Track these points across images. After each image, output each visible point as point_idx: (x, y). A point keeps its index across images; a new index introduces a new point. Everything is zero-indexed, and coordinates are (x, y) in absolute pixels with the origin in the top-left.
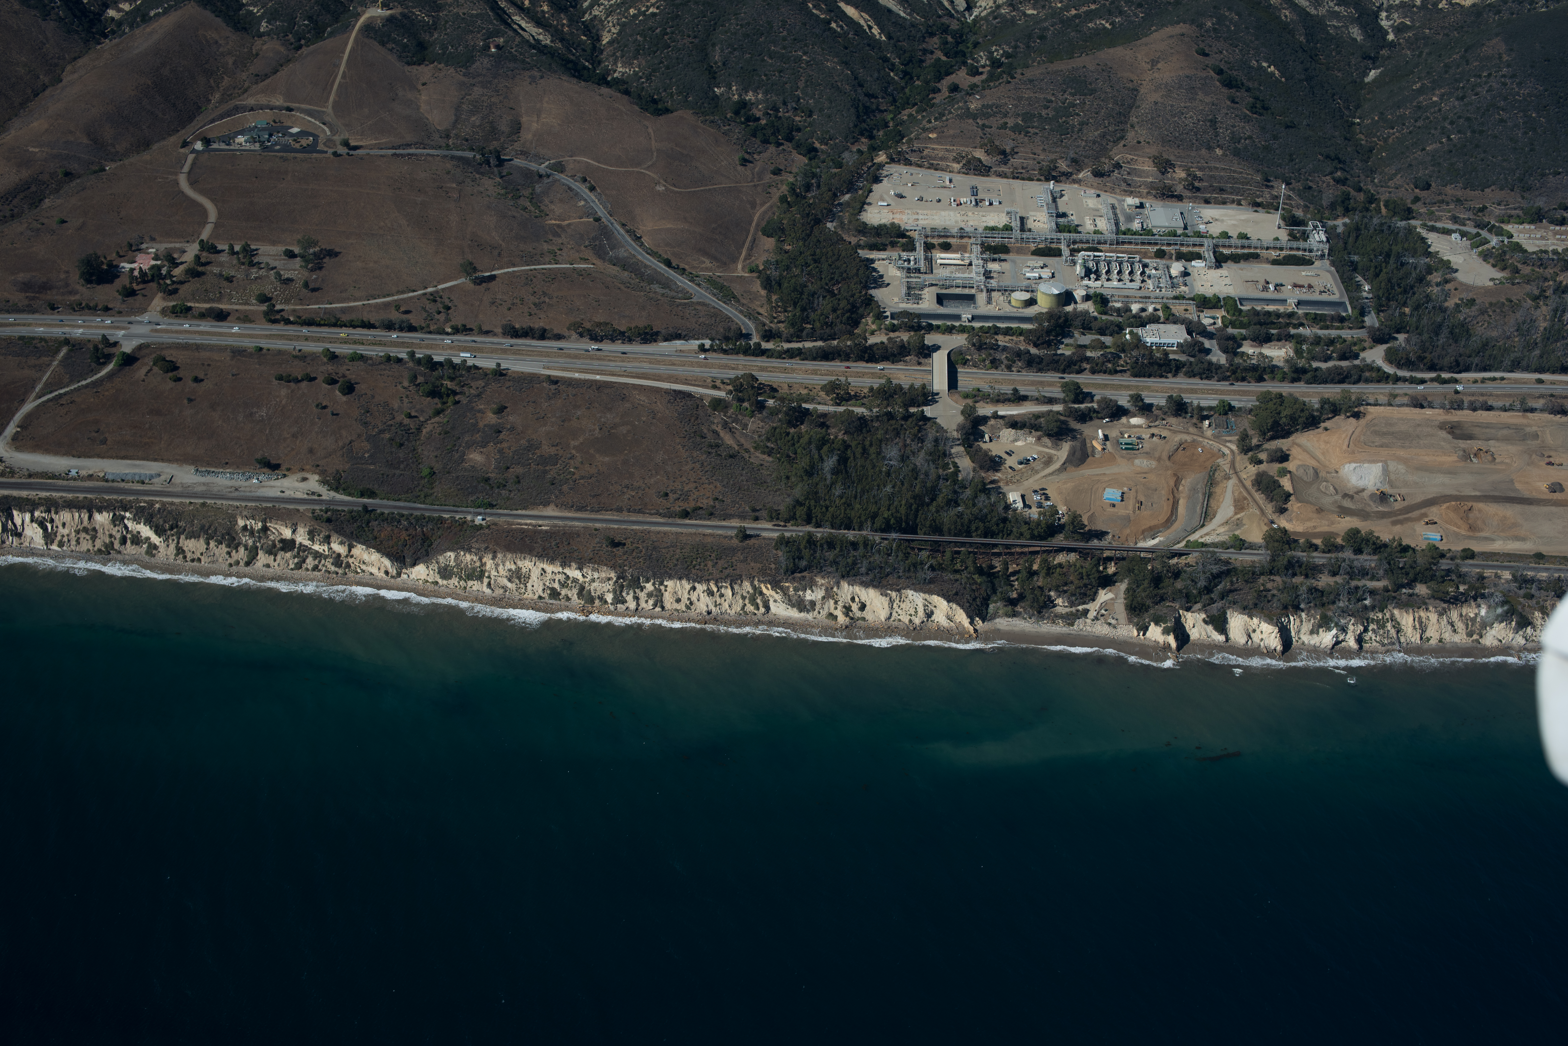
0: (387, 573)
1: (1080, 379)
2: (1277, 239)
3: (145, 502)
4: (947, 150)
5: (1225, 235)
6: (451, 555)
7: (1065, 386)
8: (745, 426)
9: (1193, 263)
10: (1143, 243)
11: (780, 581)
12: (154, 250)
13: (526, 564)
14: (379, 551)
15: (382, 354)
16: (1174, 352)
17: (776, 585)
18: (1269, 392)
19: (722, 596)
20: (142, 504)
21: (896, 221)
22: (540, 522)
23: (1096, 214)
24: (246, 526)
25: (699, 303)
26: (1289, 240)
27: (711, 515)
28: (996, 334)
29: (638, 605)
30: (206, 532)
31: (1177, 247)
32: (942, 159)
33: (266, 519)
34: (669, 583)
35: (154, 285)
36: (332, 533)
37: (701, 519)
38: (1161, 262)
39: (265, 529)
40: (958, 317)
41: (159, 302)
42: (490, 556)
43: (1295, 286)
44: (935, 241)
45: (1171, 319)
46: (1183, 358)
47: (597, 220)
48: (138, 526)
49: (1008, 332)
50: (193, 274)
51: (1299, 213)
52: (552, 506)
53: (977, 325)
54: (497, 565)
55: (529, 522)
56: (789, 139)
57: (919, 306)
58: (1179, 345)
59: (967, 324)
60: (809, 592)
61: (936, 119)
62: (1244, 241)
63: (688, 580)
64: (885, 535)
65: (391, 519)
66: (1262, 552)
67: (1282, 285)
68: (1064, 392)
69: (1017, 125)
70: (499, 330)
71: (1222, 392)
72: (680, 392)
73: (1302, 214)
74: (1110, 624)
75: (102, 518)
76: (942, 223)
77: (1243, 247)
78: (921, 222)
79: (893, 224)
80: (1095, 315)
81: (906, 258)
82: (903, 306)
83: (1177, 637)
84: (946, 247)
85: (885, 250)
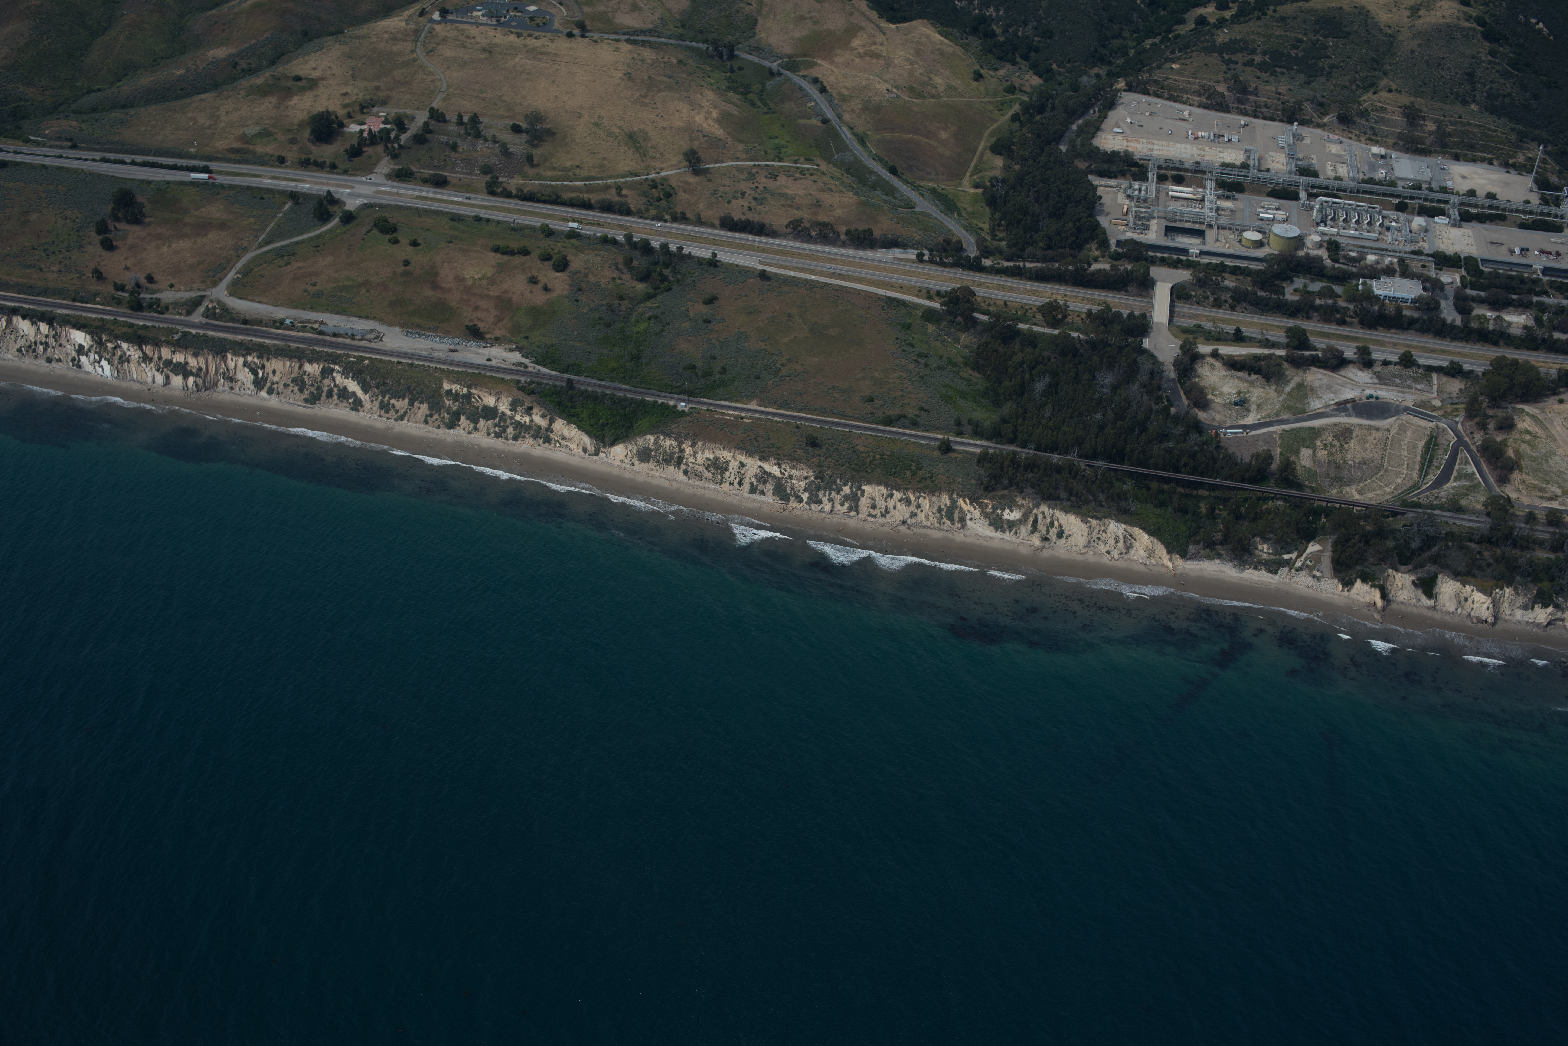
0: (585, 450)
1: (1307, 325)
2: (1527, 202)
3: (355, 357)
4: (1189, 82)
5: (1472, 193)
6: (652, 438)
7: (1289, 332)
8: (957, 341)
9: (1436, 219)
10: (1385, 195)
11: (980, 497)
12: (384, 114)
13: (725, 455)
14: (580, 428)
15: (599, 235)
16: (1408, 308)
17: (974, 500)
18: (1504, 358)
19: (918, 506)
20: (352, 359)
21: (1130, 149)
22: (743, 415)
23: (1339, 159)
24: (451, 390)
25: (921, 213)
26: (1540, 204)
27: (914, 424)
28: (1223, 271)
29: (833, 506)
30: (411, 393)
31: (1421, 202)
32: (1184, 90)
33: (471, 385)
34: (867, 488)
35: (380, 149)
36: (535, 404)
37: (904, 427)
38: (1402, 216)
39: (469, 396)
40: (1185, 251)
41: (385, 166)
42: (690, 443)
43: (1542, 252)
44: (1169, 173)
45: (1406, 273)
46: (1416, 315)
47: (825, 121)
48: (346, 380)
49: (1235, 271)
50: (420, 139)
51: (1554, 179)
52: (754, 402)
53: (1204, 260)
54: (695, 453)
55: (731, 412)
56: (1026, 58)
57: (1146, 237)
58: (1414, 301)
59: (1194, 259)
60: (1007, 511)
61: (1180, 50)
62: (1492, 201)
63: (886, 486)
64: (1090, 462)
65: (594, 398)
66: (1482, 520)
67: (1527, 250)
68: (1287, 337)
69: (1264, 63)
70: (717, 222)
71: (1454, 353)
72: (894, 299)
73: (1556, 180)
74: (1314, 576)
75: (313, 369)
76: (1177, 155)
77: (1490, 207)
78: (1155, 153)
79: (1126, 152)
80: (1328, 262)
81: (1136, 187)
82: (1130, 235)
83: (1384, 596)
84: (1179, 180)
85: (1115, 177)
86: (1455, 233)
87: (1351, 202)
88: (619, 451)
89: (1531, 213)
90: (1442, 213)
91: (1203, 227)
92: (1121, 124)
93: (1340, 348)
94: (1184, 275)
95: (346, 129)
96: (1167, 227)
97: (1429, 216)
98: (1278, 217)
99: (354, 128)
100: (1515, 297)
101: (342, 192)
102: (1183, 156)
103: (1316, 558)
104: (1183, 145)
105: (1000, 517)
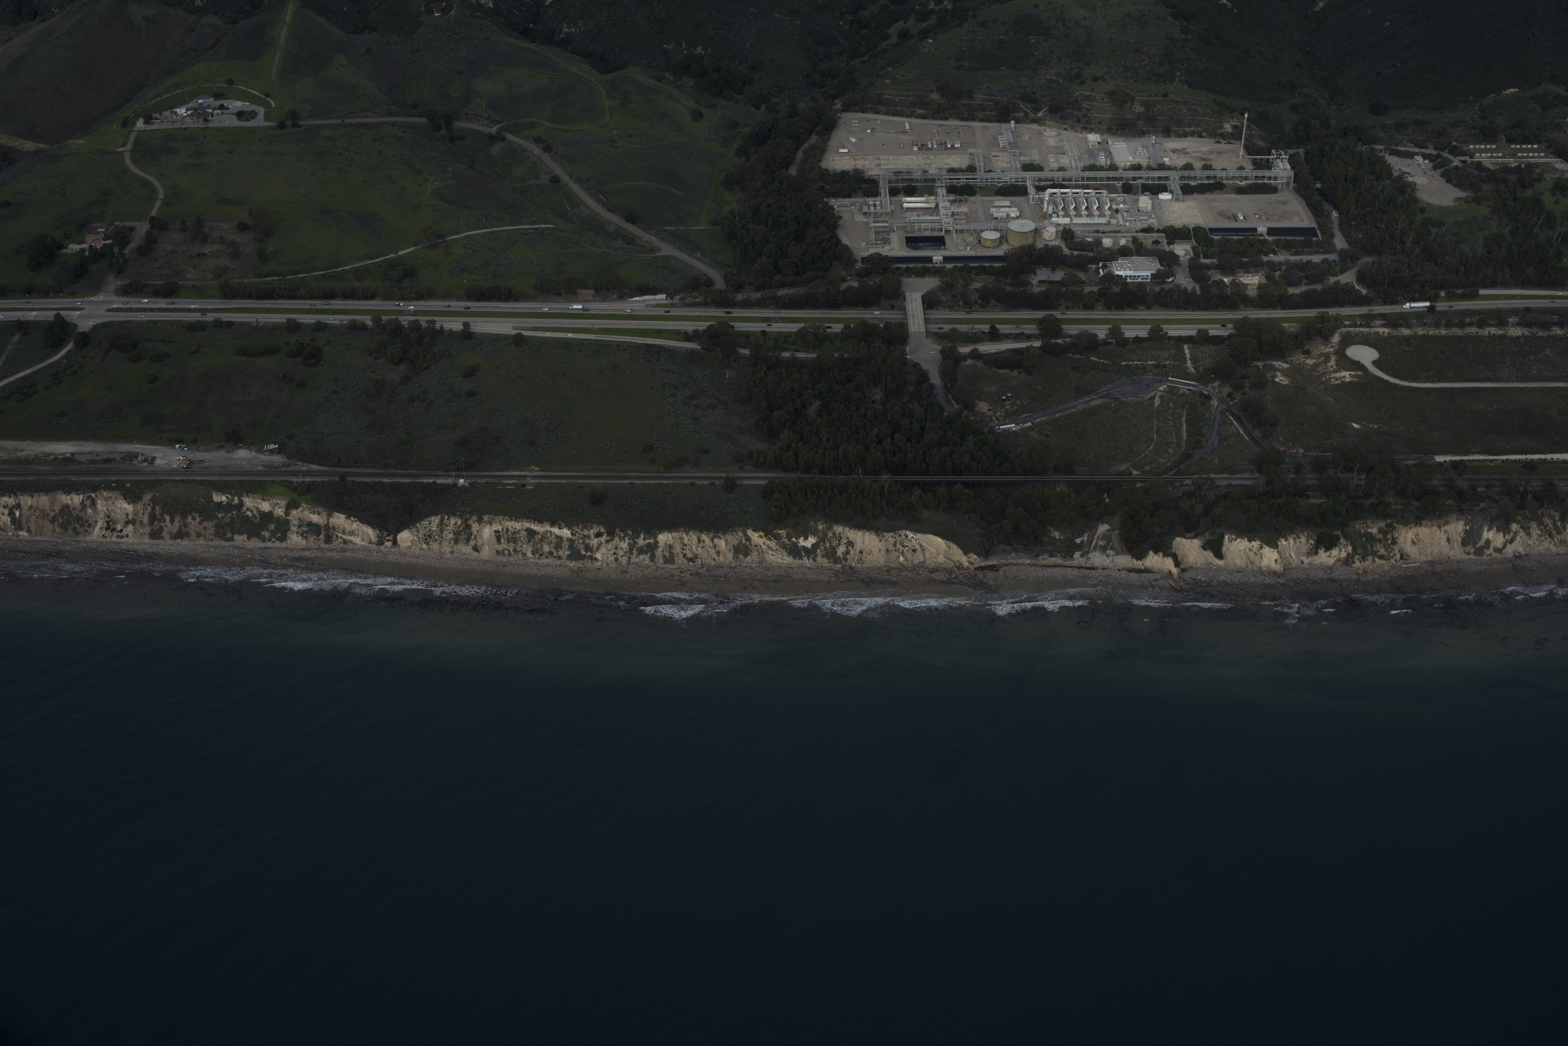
0: (370, 541)
1: (1056, 314)
2: (1241, 168)
4: (904, 95)
5: (1189, 167)
6: (436, 520)
7: (1041, 323)
8: (723, 377)
9: (1160, 196)
10: (1108, 179)
11: (773, 529)
12: (103, 230)
13: (513, 525)
14: (360, 520)
15: (346, 322)
16: (1149, 284)
17: (767, 532)
18: (1245, 319)
20: (111, 485)
21: (859, 168)
23: (1060, 151)
24: (222, 502)
25: (665, 257)
26: (1253, 169)
27: (696, 467)
28: (969, 274)
30: (181, 509)
31: (1143, 181)
32: (900, 103)
33: (241, 493)
34: (661, 536)
35: (104, 265)
37: (685, 471)
38: (1128, 197)
39: (241, 505)
40: (929, 260)
41: (113, 282)
42: (475, 518)
44: (901, 185)
45: (1141, 252)
47: (555, 179)
48: (109, 507)
49: (982, 271)
50: (144, 251)
51: (1262, 143)
52: (536, 468)
53: (949, 266)
54: (483, 527)
55: (511, 482)
56: (740, 92)
57: (887, 250)
58: (1153, 277)
59: (939, 266)
60: (802, 538)
61: (889, 66)
62: (1209, 172)
63: (682, 530)
64: (876, 478)
65: (370, 488)
66: (1255, 476)
68: (1040, 328)
69: (972, 67)
70: (464, 294)
71: (1200, 322)
72: (654, 346)
73: (1264, 143)
74: (1109, 555)
75: (73, 500)
76: (905, 167)
77: (1208, 178)
78: (883, 168)
79: (856, 171)
80: (1066, 251)
81: (871, 203)
82: (872, 251)
83: (1177, 564)
84: (911, 192)
85: (850, 196)
86: (1178, 206)
87: (1078, 191)
88: (405, 537)
89: (1246, 178)
90: (1164, 189)
91: (943, 233)
92: (845, 143)
93: (1094, 332)
94: (931, 283)
95: (64, 251)
96: (907, 238)
97: (1153, 194)
98: (1013, 215)
99: (74, 247)
100: (1245, 260)
101: (73, 316)
102: (911, 167)
103: (1106, 537)
104: (909, 157)
105: (796, 545)
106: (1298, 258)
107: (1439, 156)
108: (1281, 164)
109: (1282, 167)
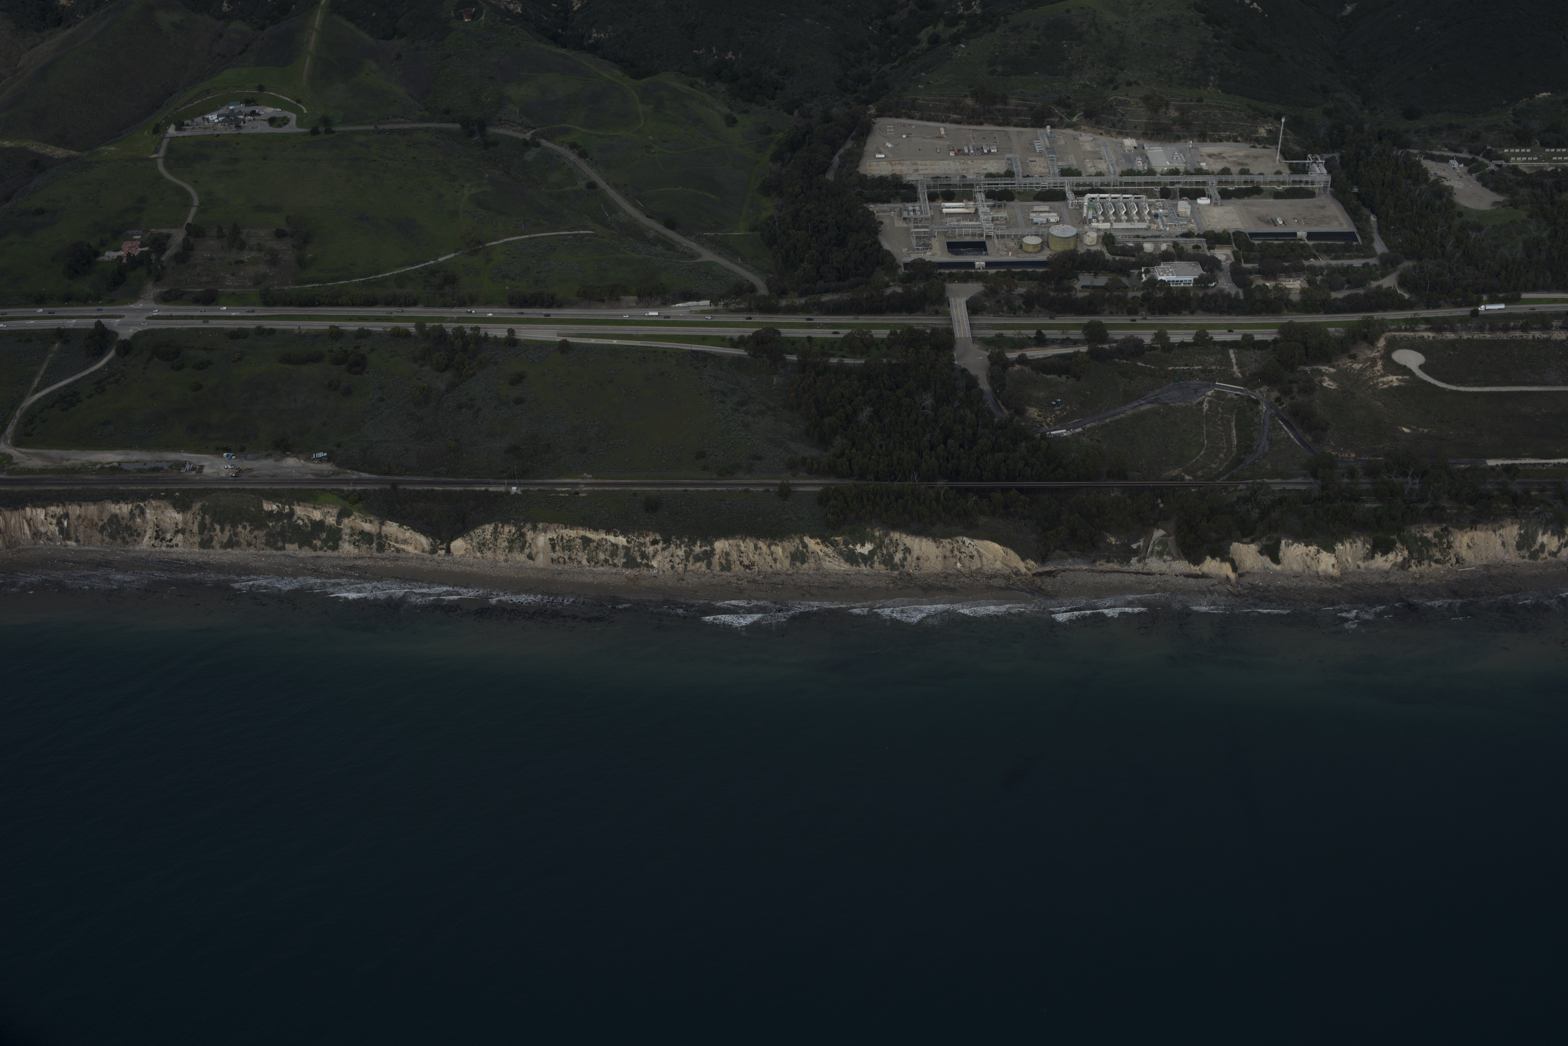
0: (423, 550)
1: (1101, 320)
2: (1278, 173)
3: (163, 491)
4: (938, 100)
5: (1226, 171)
6: (490, 528)
7: (1086, 328)
8: (770, 383)
9: (1199, 200)
10: (1146, 184)
11: (830, 536)
12: (139, 238)
13: (567, 532)
14: (414, 529)
15: (390, 329)
16: (1192, 289)
17: (824, 539)
18: (1289, 324)
19: (771, 554)
20: (161, 494)
21: (896, 173)
22: (577, 490)
23: (1097, 156)
24: (272, 510)
25: (706, 263)
26: (1290, 174)
28: (1012, 279)
30: (231, 519)
31: (1181, 186)
32: (933, 109)
33: (291, 501)
34: (717, 544)
35: (142, 273)
37: (740, 478)
38: (1167, 202)
39: (292, 514)
40: (971, 265)
41: (152, 290)
42: (529, 526)
44: (939, 191)
45: (1183, 256)
46: (1200, 294)
48: (158, 516)
49: (1023, 277)
50: (182, 257)
51: (1298, 149)
52: (585, 475)
53: (992, 271)
54: (537, 535)
55: (565, 489)
56: (772, 97)
57: (930, 256)
58: (1195, 282)
59: (982, 271)
60: (859, 545)
61: (922, 71)
62: (1246, 176)
64: (931, 484)
66: (1309, 481)
68: (1085, 333)
69: (1005, 72)
70: (507, 300)
71: (1244, 327)
74: (1165, 560)
75: (121, 509)
76: (943, 172)
77: (1246, 182)
78: (921, 173)
79: (894, 176)
80: (1108, 256)
81: (911, 208)
82: (914, 257)
83: (1235, 569)
84: (950, 197)
85: (888, 202)
86: (1217, 211)
87: (1117, 196)
88: (458, 545)
89: (1283, 183)
90: (1202, 194)
91: (984, 239)
92: (881, 149)
93: (1140, 337)
94: (975, 288)
95: (101, 258)
96: (948, 243)
97: (1191, 199)
98: (1053, 220)
99: (111, 255)
100: (1287, 264)
101: (113, 324)
102: (949, 172)
103: (1162, 542)
104: (946, 162)
105: (853, 552)
106: (1339, 262)
107: (1473, 160)
108: (1317, 169)
109: (1318, 171)
